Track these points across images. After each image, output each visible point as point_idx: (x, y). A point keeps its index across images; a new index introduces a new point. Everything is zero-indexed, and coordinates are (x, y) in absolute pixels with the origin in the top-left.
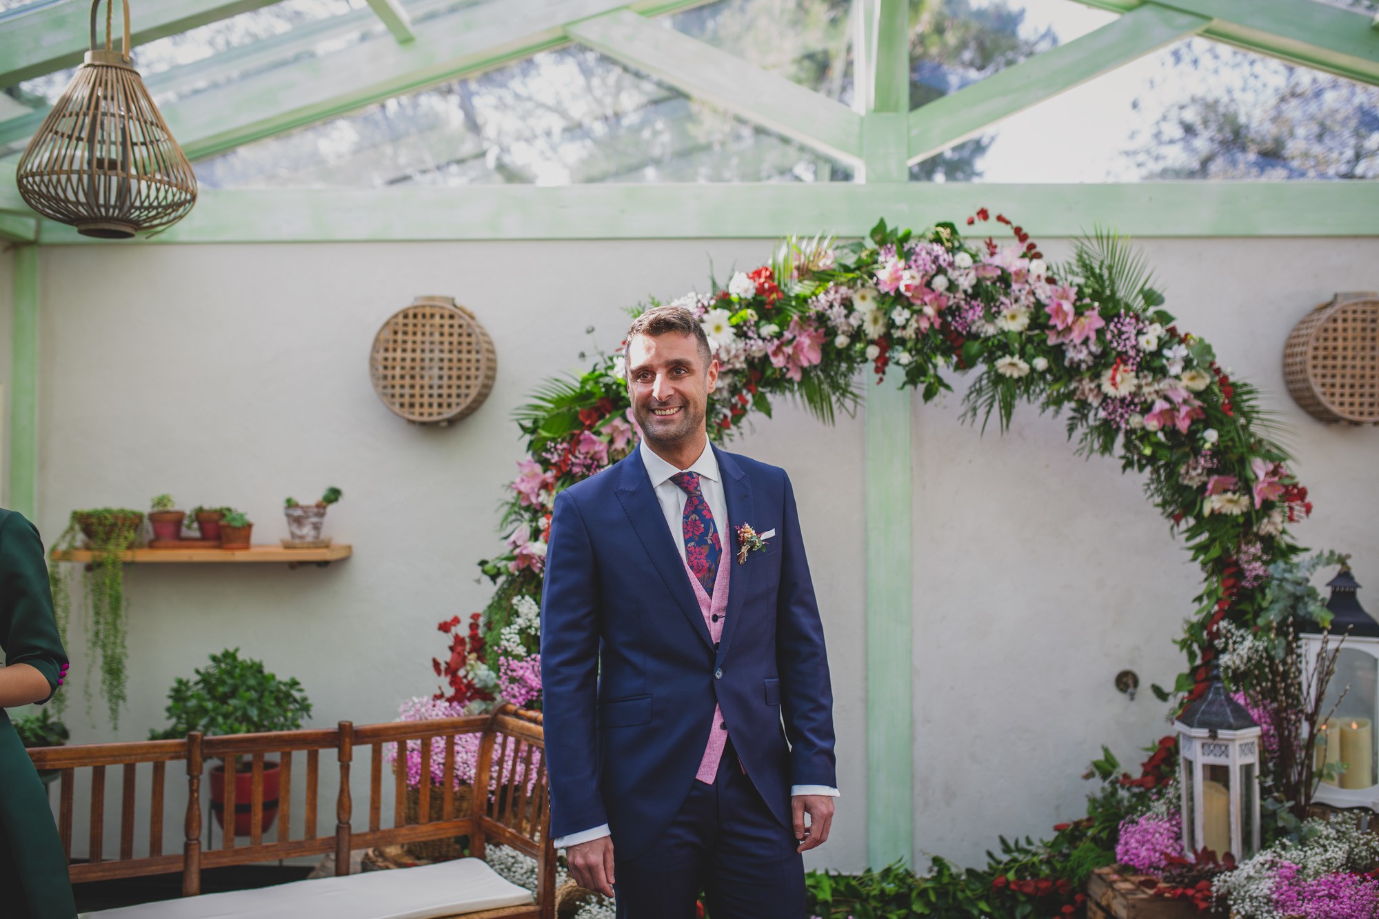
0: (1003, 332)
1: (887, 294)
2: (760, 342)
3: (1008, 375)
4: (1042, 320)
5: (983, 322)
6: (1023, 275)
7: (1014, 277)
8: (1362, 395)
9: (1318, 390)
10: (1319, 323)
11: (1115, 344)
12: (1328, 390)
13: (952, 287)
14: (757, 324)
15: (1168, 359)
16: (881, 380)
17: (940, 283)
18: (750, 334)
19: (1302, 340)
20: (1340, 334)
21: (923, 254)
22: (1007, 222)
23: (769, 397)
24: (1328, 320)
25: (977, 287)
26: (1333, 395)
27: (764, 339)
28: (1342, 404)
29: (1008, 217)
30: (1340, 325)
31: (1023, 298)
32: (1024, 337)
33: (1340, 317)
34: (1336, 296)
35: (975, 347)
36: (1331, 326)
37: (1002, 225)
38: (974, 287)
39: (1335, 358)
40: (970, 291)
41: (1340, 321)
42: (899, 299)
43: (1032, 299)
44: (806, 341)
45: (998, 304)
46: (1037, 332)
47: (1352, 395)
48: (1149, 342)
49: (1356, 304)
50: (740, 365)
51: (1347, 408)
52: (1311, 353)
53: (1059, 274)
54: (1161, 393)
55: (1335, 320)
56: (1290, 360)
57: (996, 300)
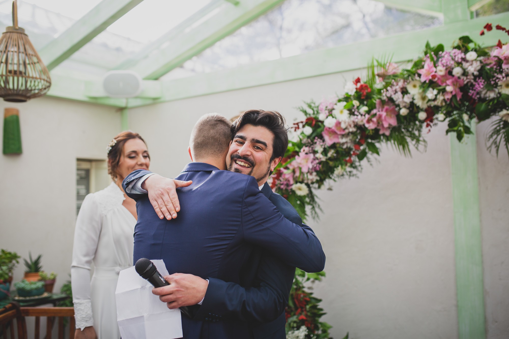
0: (501, 96)
1: (425, 82)
2: (359, 117)
3: (507, 120)
5: (486, 91)
7: (504, 61)
13: (465, 73)
14: (358, 107)
16: (430, 131)
17: (457, 71)
18: (356, 113)
22: (503, 29)
23: (377, 145)
25: (482, 71)
27: (362, 115)
29: (503, 26)
35: (483, 107)
37: (500, 31)
38: (479, 71)
40: (476, 73)
42: (432, 84)
44: (384, 114)
45: (494, 79)
50: (352, 129)
57: (494, 77)
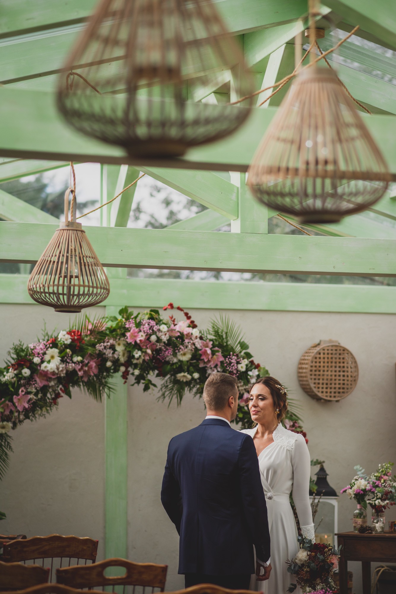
0: (180, 361)
1: (131, 343)
2: (73, 365)
3: (181, 380)
4: (198, 357)
5: (172, 356)
6: (189, 336)
7: (185, 336)
8: (331, 388)
9: (312, 386)
10: (313, 355)
11: (228, 368)
12: (317, 386)
13: (159, 340)
14: (71, 356)
15: (250, 376)
16: (125, 382)
17: (153, 338)
18: (68, 360)
19: (306, 362)
20: (322, 360)
21: (147, 325)
22: (182, 310)
23: (71, 389)
24: (317, 353)
26: (319, 388)
27: (75, 363)
28: (322, 392)
29: (182, 308)
30: (322, 356)
31: (190, 346)
32: (189, 363)
33: (322, 352)
34: (320, 341)
35: (167, 368)
36: (318, 356)
37: (180, 311)
38: (168, 340)
39: (319, 371)
40: (166, 342)
41: (322, 354)
42: (137, 346)
43: (194, 347)
44: (93, 364)
45: (178, 348)
46: (195, 361)
47: (327, 388)
48: (242, 367)
49: (329, 346)
50: (63, 375)
51: (325, 394)
52: (310, 368)
53: (204, 335)
54: (247, 390)
55: (320, 354)
56: (301, 371)
57: (178, 347)
